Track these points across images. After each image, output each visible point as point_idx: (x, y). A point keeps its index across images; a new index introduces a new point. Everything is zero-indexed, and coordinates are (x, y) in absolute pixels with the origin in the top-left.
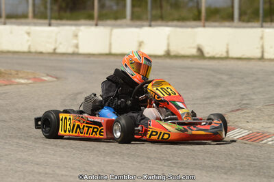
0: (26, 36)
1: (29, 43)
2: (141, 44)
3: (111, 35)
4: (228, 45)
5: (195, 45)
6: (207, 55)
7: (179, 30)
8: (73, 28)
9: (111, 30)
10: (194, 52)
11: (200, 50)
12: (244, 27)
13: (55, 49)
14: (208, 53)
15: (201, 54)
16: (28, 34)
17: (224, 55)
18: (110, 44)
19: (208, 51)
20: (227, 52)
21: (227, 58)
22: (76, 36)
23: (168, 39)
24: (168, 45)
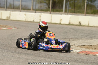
0: (25, 16)
1: (25, 18)
2: (61, 20)
3: (52, 16)
4: (89, 22)
5: (78, 21)
6: (82, 25)
7: (74, 16)
8: (40, 14)
9: (52, 15)
10: (78, 23)
11: (80, 23)
12: (94, 16)
13: (33, 20)
14: (82, 24)
15: (80, 24)
16: (25, 15)
17: (88, 25)
18: (51, 20)
19: (83, 24)
20: (89, 24)
21: (88, 26)
22: (40, 16)
23: (70, 19)
24: (70, 21)
